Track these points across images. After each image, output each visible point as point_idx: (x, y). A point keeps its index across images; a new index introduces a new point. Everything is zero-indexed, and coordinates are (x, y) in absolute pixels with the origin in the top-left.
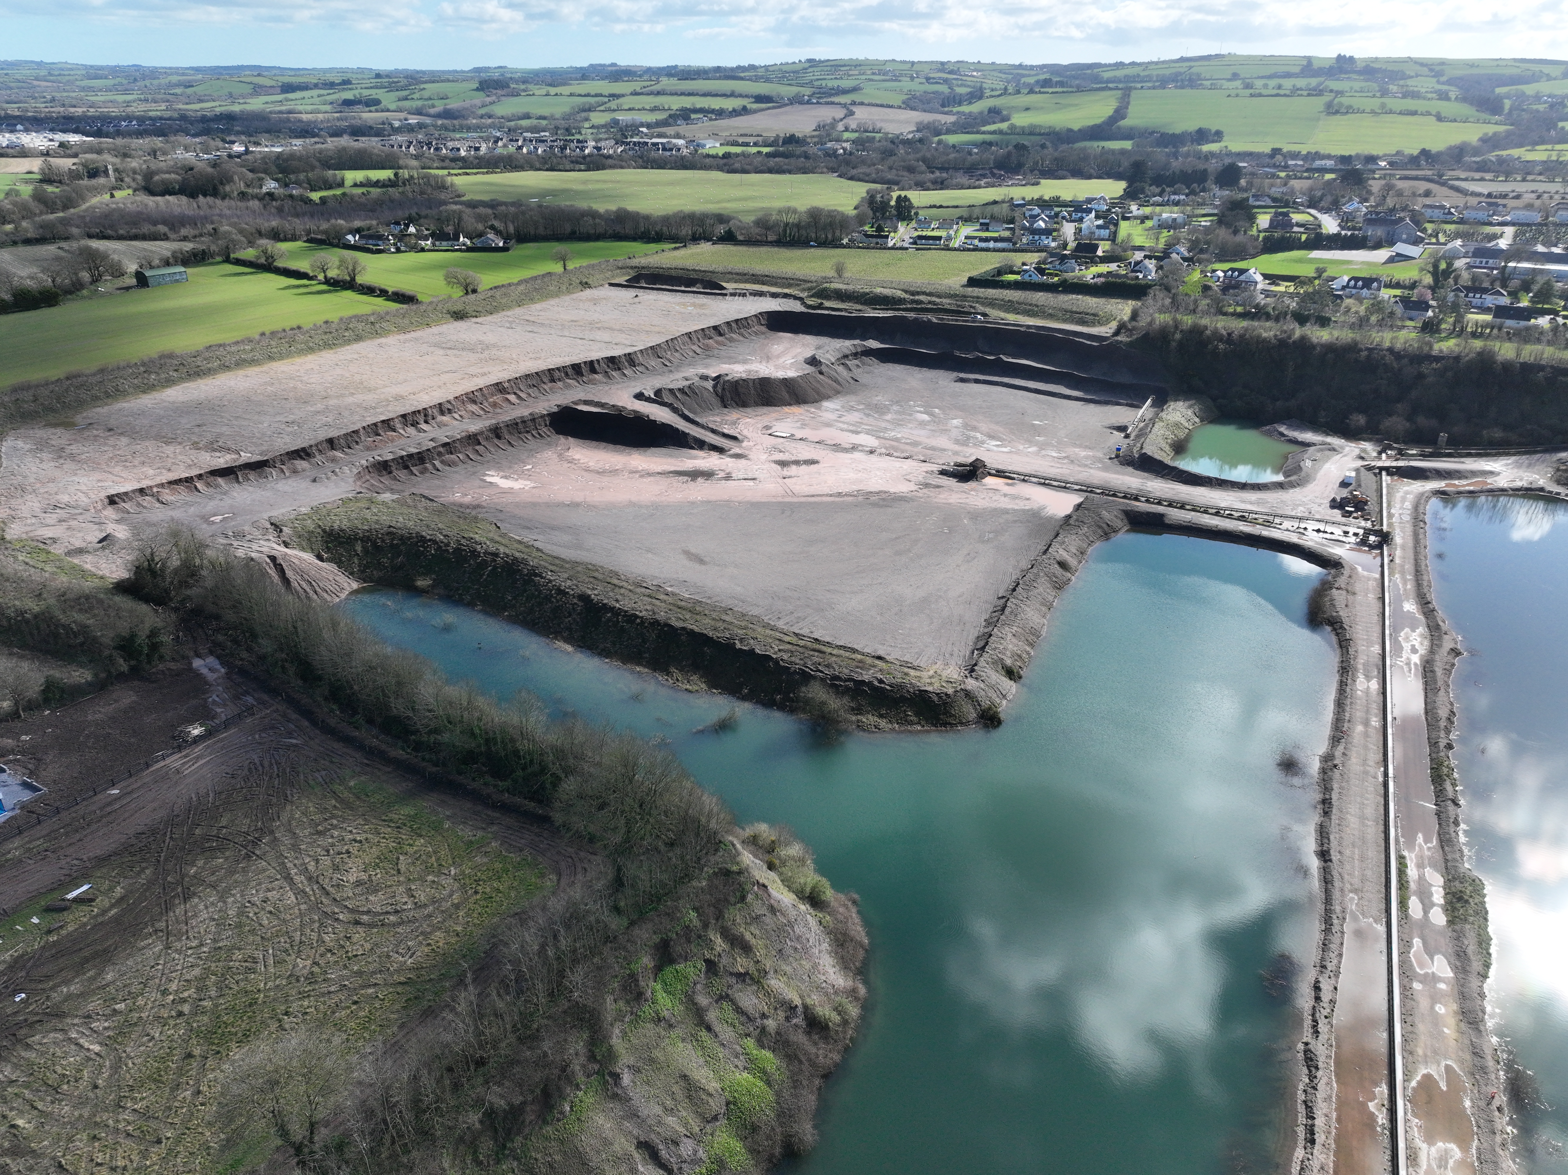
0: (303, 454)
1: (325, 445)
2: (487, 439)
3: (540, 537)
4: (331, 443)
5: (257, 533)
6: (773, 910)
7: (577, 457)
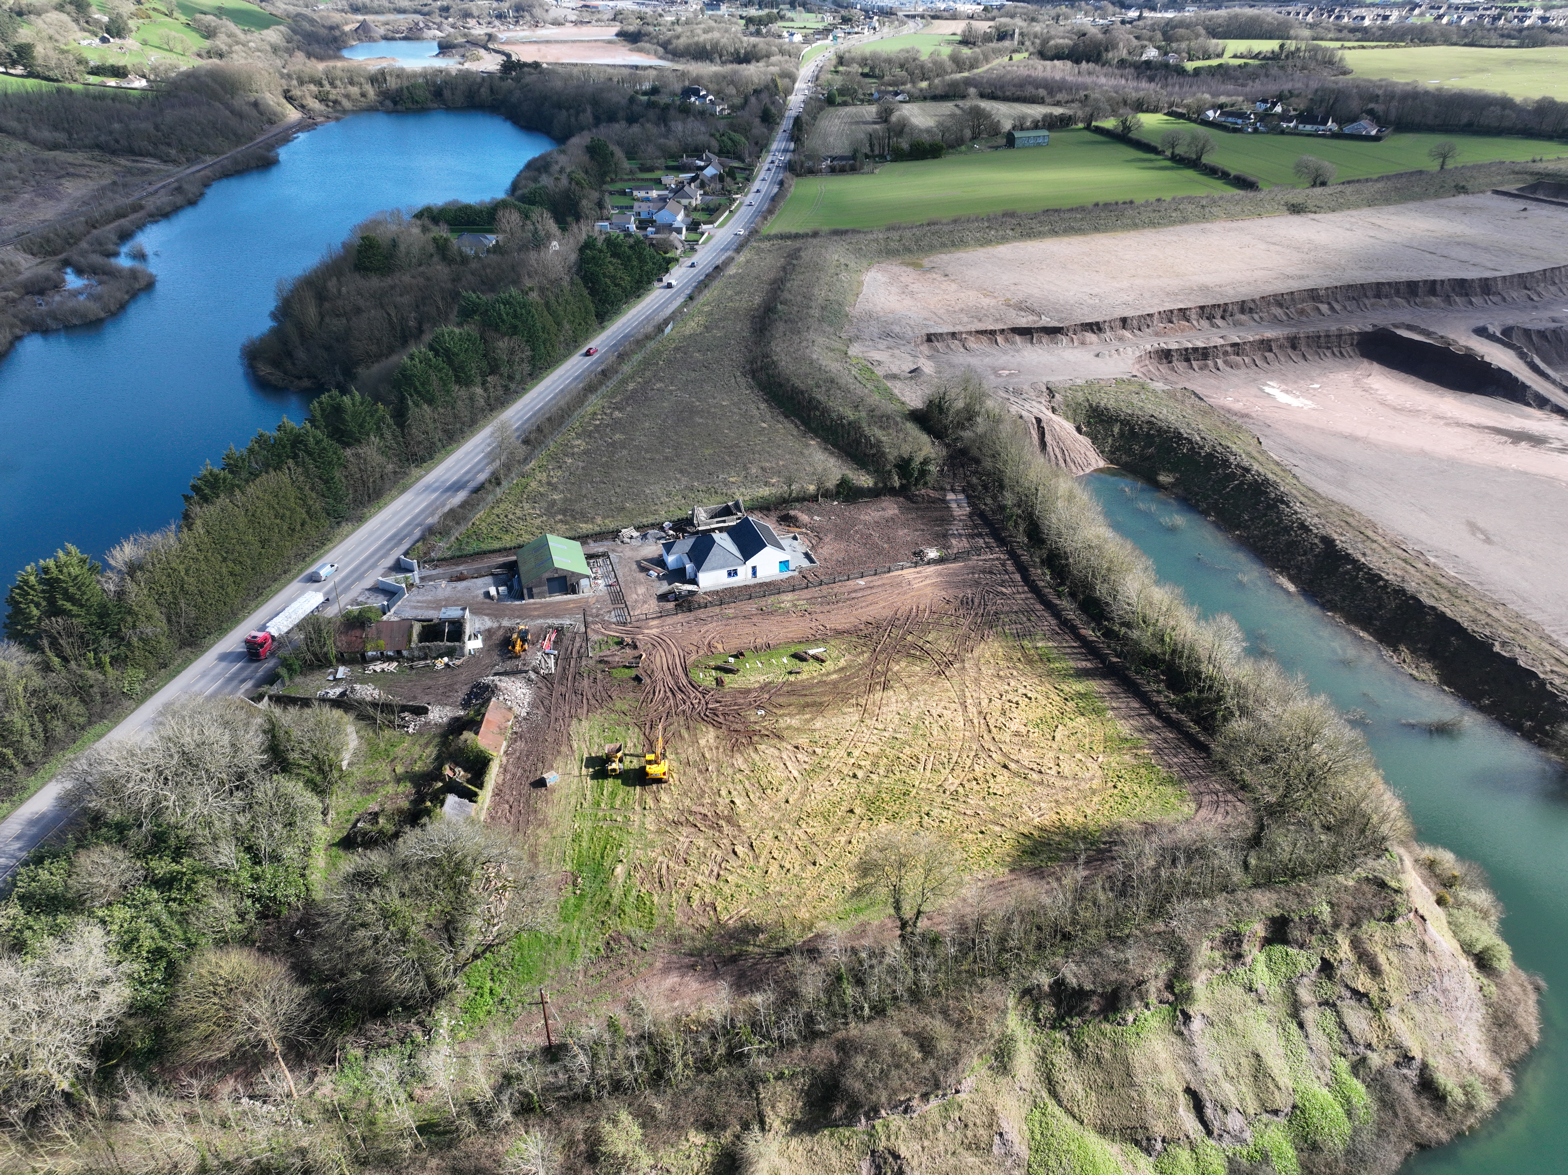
0: (1095, 327)
1: (1118, 323)
2: (1281, 347)
3: (1302, 464)
4: (1124, 322)
5: (1033, 394)
6: (1424, 947)
7: (1375, 386)
